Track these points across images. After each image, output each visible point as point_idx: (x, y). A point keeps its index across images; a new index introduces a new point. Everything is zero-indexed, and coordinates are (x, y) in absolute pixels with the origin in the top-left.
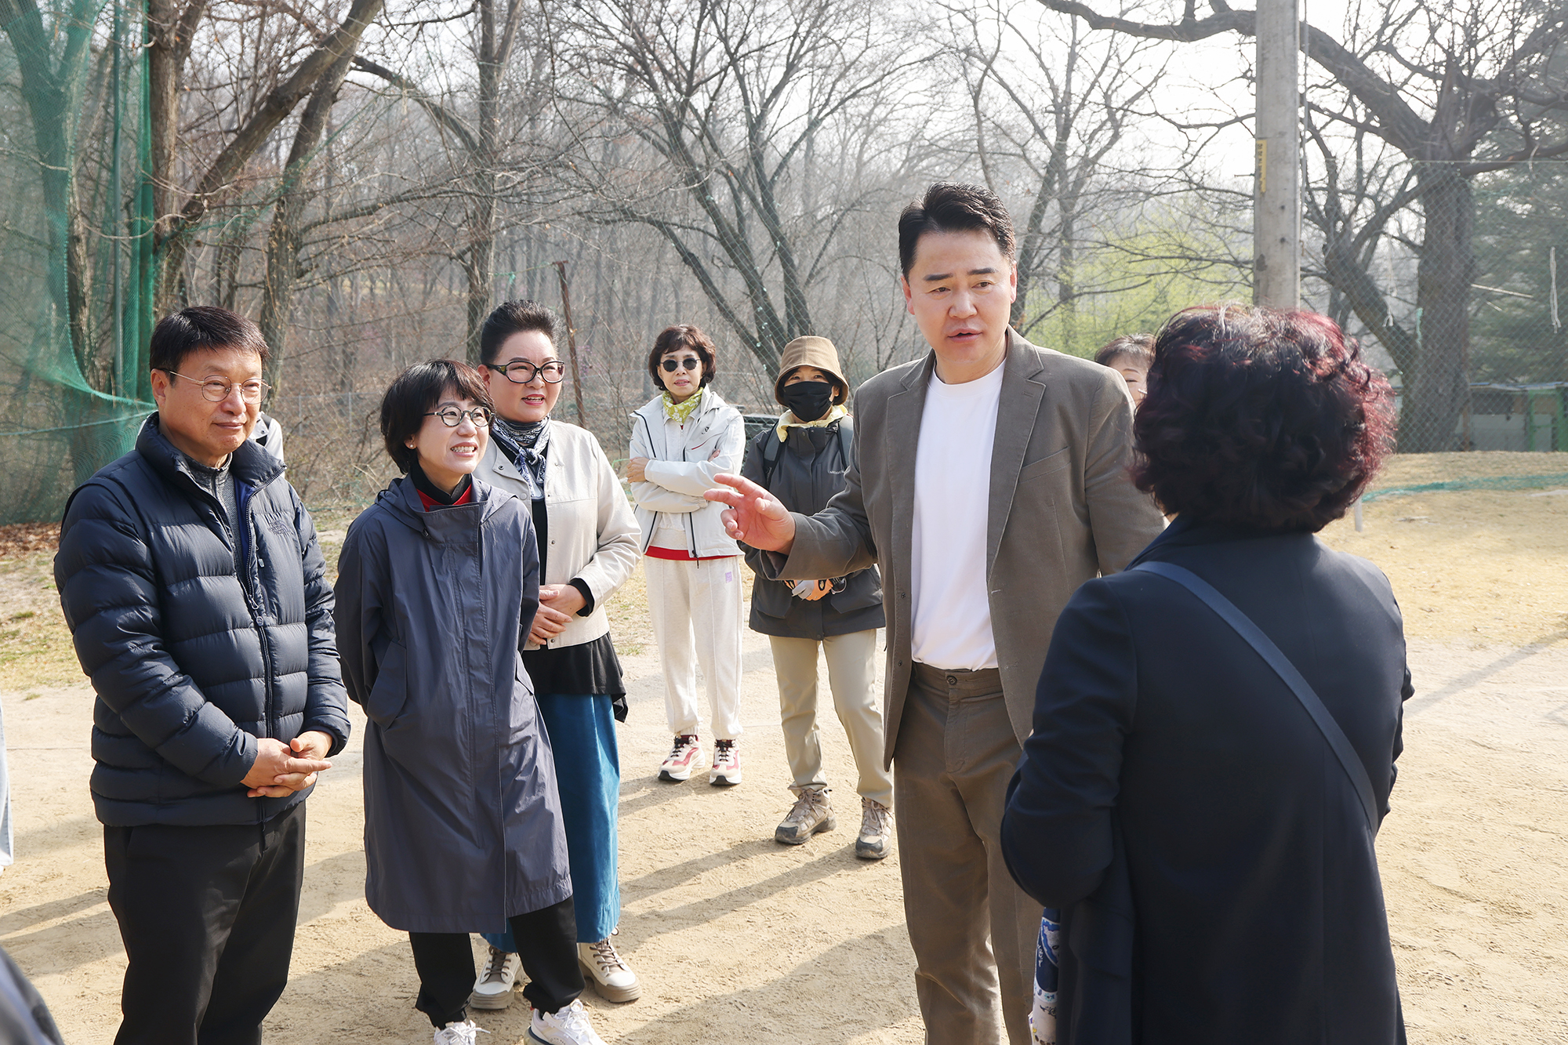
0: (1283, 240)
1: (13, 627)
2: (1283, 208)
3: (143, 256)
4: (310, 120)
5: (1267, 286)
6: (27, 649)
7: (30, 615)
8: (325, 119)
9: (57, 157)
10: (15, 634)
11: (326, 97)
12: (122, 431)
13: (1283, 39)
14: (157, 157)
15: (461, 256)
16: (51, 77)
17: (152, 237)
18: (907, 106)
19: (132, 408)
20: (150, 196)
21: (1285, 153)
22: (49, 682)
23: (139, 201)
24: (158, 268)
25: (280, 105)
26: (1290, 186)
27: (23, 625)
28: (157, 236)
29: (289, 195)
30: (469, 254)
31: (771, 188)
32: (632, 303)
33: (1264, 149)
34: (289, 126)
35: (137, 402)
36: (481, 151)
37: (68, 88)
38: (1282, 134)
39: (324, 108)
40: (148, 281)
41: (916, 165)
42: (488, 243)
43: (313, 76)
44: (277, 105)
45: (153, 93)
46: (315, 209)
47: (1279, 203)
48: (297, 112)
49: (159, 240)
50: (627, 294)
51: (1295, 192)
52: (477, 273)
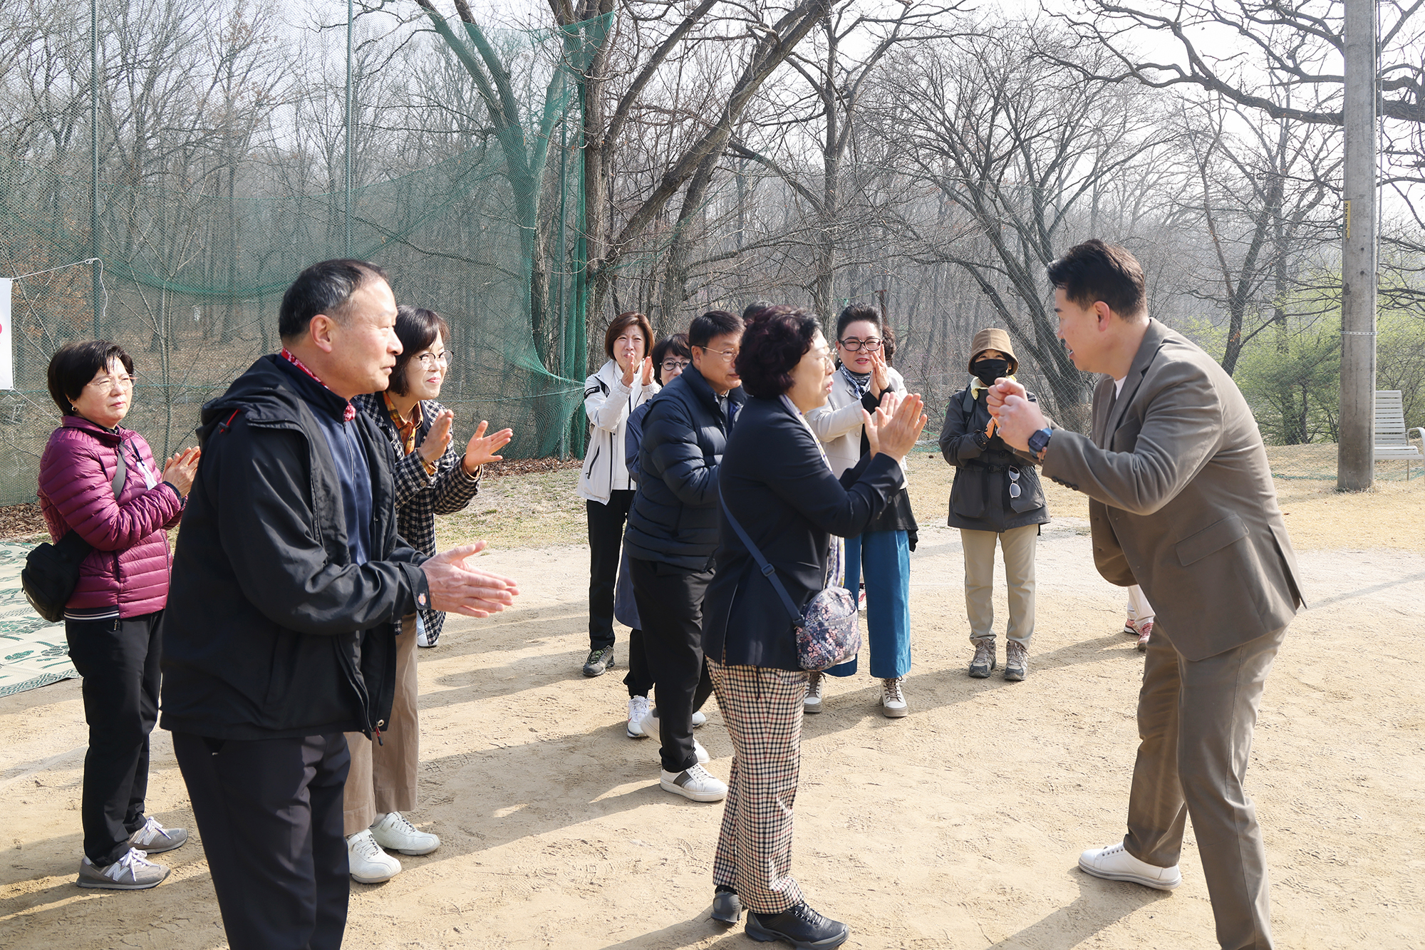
0: (1362, 273)
1: (483, 518)
2: (1362, 249)
3: (579, 285)
4: (692, 194)
5: (1351, 307)
6: (489, 530)
7: (495, 512)
8: (703, 193)
9: (528, 221)
10: (483, 522)
11: (704, 177)
12: (563, 400)
13: (1363, 127)
14: (589, 219)
15: (810, 287)
16: (526, 169)
17: (585, 273)
18: (1173, 174)
19: (570, 385)
20: (584, 246)
21: (1364, 210)
22: (497, 547)
23: (577, 250)
24: (589, 293)
25: (671, 184)
26: (1368, 234)
27: (489, 517)
28: (588, 273)
29: (677, 246)
30: (816, 285)
31: (1049, 237)
32: (962, 323)
33: (1349, 207)
34: (678, 198)
35: (573, 381)
36: (826, 210)
37: (537, 175)
38: (1362, 196)
39: (702, 186)
40: (582, 302)
41: (1178, 219)
42: (830, 276)
43: (692, 164)
44: (669, 185)
45: (587, 178)
46: (695, 255)
47: (1359, 246)
48: (682, 188)
49: (590, 275)
50: (958, 316)
51: (1372, 238)
52: (821, 298)
